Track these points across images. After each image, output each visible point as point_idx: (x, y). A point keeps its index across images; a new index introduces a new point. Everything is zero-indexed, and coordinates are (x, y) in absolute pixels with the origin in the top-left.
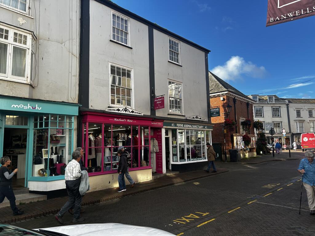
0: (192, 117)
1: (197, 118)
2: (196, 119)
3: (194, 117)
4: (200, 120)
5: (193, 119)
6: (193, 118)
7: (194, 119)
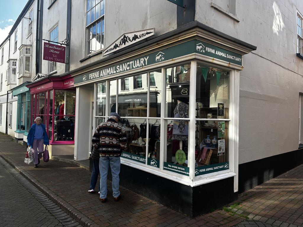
0: (112, 47)
1: (124, 40)
2: (123, 46)
3: (118, 43)
4: (134, 42)
5: (115, 50)
6: (116, 46)
7: (118, 49)
